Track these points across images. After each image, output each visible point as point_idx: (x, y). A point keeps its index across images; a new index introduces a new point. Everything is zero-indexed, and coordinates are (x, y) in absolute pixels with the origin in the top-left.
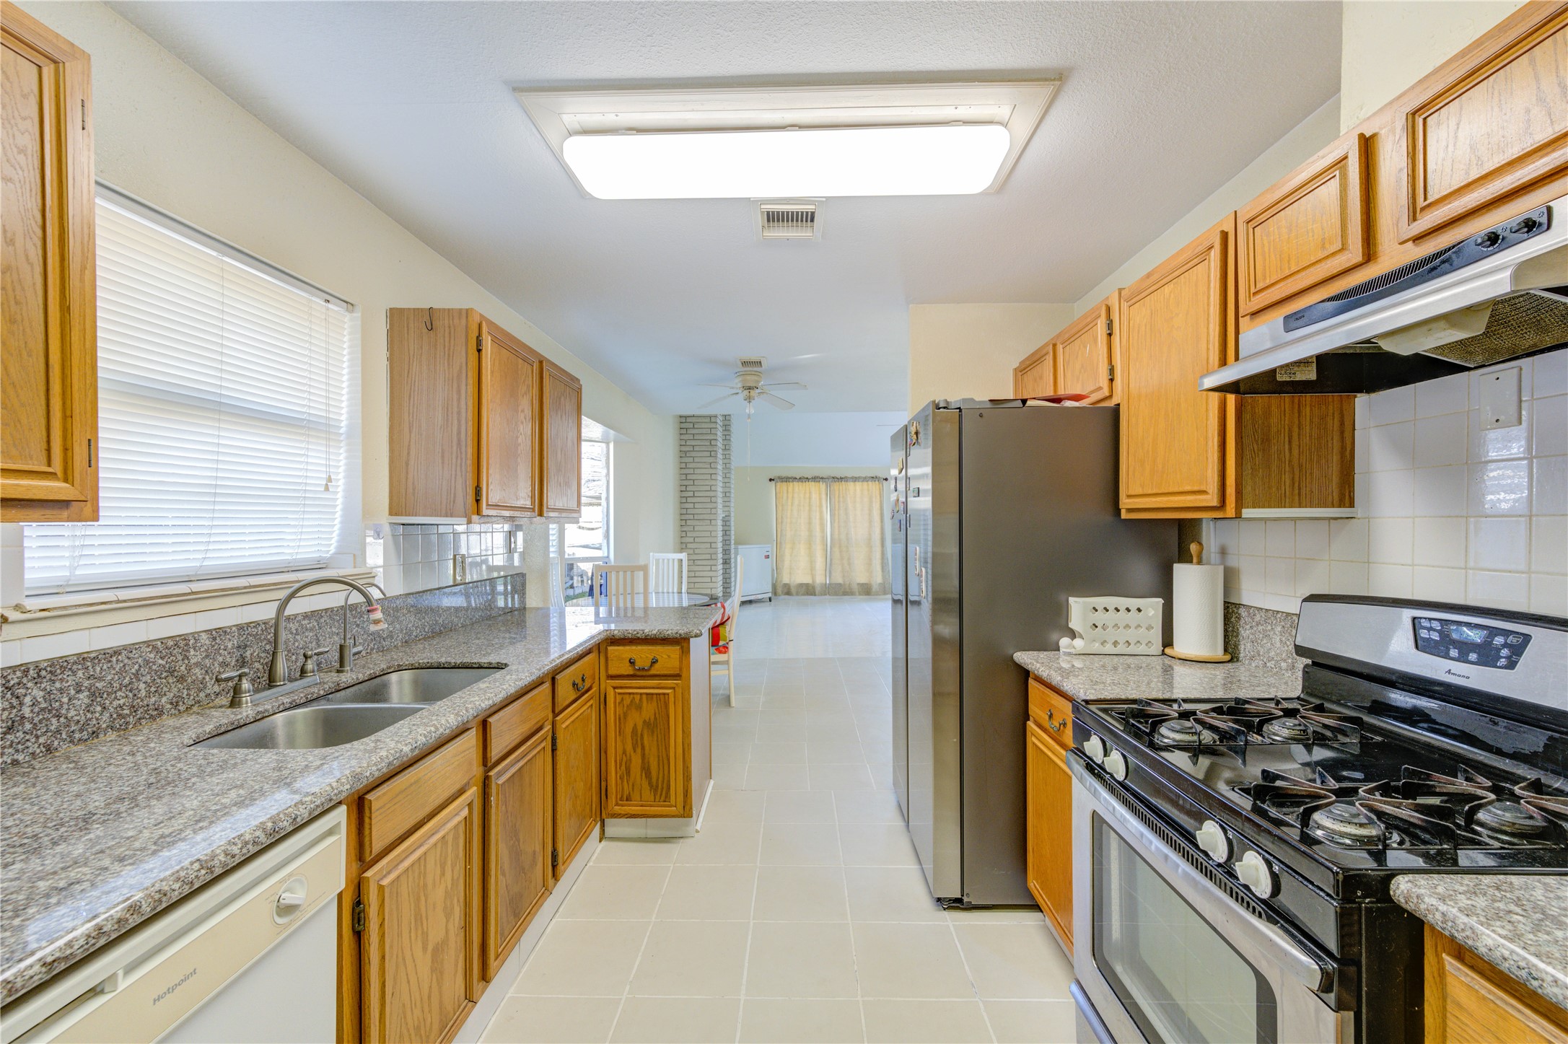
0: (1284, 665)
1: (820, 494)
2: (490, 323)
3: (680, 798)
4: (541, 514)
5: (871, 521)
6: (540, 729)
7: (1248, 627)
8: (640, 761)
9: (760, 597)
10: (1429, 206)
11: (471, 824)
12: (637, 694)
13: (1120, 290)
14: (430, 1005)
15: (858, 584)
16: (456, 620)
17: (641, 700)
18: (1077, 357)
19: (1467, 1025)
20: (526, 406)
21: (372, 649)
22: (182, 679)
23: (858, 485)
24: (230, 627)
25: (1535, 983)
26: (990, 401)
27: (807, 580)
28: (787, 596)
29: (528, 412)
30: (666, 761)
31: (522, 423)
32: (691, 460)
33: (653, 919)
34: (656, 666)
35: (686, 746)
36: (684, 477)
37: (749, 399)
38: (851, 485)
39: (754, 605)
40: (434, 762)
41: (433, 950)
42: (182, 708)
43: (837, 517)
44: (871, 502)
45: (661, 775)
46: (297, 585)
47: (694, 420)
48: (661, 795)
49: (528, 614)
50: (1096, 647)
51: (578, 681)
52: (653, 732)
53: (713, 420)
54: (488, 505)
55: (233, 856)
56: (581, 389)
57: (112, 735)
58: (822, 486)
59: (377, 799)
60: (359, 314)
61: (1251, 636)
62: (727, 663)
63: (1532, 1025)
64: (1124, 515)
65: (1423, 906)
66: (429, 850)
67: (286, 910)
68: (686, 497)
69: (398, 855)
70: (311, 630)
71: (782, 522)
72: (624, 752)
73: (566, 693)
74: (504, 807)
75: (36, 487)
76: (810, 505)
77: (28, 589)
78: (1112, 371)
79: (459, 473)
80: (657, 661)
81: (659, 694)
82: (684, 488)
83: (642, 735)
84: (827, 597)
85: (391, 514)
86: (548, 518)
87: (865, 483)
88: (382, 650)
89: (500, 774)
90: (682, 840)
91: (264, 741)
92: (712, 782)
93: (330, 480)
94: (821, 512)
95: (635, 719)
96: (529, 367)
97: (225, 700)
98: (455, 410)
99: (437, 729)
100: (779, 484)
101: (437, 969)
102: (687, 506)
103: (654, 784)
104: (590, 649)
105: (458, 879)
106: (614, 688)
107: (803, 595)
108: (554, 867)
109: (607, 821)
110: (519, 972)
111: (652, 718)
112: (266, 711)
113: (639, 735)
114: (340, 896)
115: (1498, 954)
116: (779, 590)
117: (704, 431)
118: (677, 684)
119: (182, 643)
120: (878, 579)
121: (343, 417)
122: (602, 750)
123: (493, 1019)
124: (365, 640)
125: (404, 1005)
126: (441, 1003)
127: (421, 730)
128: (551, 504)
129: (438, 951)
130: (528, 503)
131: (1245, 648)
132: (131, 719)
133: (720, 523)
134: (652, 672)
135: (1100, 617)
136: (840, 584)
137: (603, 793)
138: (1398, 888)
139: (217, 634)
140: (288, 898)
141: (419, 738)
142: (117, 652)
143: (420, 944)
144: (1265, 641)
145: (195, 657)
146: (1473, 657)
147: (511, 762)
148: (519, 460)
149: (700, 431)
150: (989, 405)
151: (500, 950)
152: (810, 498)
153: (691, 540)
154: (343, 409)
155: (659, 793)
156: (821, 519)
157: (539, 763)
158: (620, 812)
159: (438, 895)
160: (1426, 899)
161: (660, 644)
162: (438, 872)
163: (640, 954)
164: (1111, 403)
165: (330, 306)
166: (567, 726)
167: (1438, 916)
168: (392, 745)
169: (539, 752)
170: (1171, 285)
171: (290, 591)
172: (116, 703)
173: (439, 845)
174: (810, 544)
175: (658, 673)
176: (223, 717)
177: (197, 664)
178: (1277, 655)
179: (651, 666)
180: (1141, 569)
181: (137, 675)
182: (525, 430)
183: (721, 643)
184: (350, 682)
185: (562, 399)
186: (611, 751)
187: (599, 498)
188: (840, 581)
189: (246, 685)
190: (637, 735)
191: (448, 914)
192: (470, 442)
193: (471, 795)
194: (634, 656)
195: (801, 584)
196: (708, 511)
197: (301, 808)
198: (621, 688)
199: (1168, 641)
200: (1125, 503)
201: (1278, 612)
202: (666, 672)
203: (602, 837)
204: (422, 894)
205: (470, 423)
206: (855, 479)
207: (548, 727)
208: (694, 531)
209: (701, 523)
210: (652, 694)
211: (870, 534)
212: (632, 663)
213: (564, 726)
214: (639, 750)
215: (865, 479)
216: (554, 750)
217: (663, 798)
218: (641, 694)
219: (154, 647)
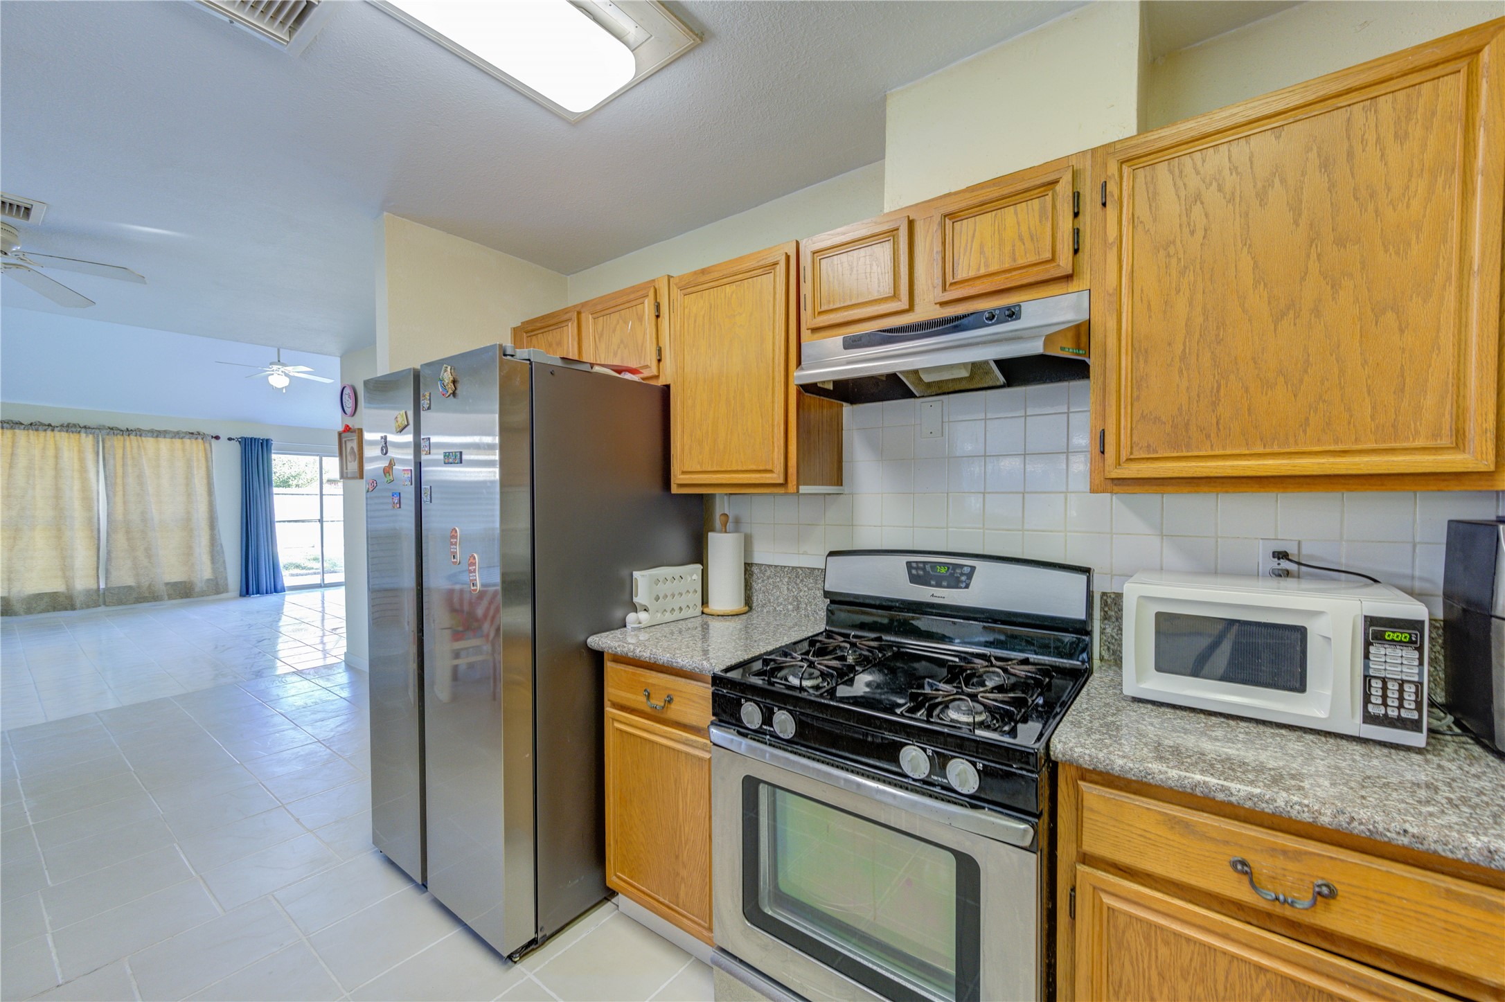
0: (790, 607)
1: (80, 451)
5: (189, 495)
7: (760, 581)
10: (955, 283)
13: (669, 277)
15: (167, 584)
18: (614, 331)
19: (1097, 821)
23: (164, 444)
25: (1149, 777)
26: (563, 358)
27: (57, 586)
38: (149, 442)
43: (119, 488)
44: (189, 467)
50: (659, 618)
58: (87, 441)
61: (763, 588)
63: (1137, 803)
64: (675, 490)
65: (1075, 755)
76: (57, 469)
78: (660, 351)
84: (102, 608)
87: (177, 442)
94: (84, 480)
107: (46, 610)
115: (1127, 768)
120: (204, 571)
131: (758, 598)
135: (663, 588)
136: (130, 587)
138: (1056, 748)
144: (775, 591)
146: (945, 583)
150: (560, 363)
152: (56, 455)
156: (85, 488)
160: (1076, 750)
164: (660, 382)
167: (1087, 758)
170: (734, 286)
174: (59, 530)
178: (785, 600)
180: (675, 539)
188: (130, 582)
195: (39, 594)
199: (705, 602)
200: (677, 477)
201: (785, 567)
206: (157, 434)
211: (188, 513)
215: (177, 435)
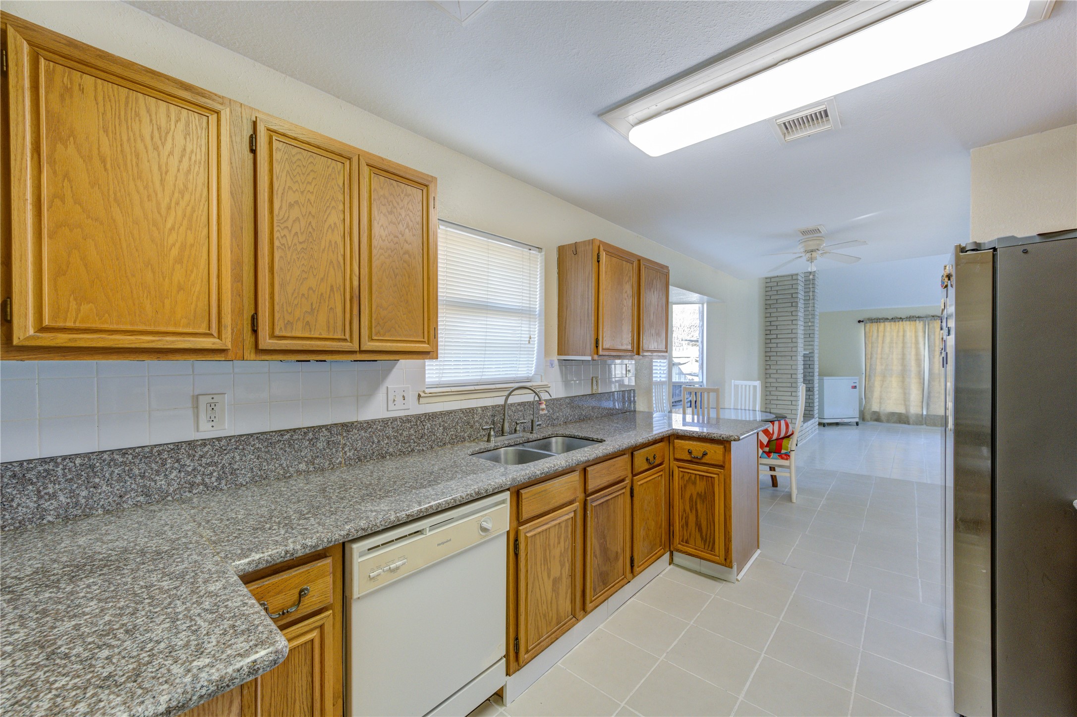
1: (916, 332)
2: (605, 244)
3: (722, 553)
4: (638, 354)
6: (623, 480)
8: (695, 519)
9: (846, 421)
11: (575, 522)
12: (693, 474)
14: (551, 607)
16: (592, 414)
17: (695, 478)
20: (628, 289)
21: (548, 424)
22: (472, 427)
24: (489, 406)
26: (1039, 235)
27: (900, 409)
28: (876, 423)
29: (630, 292)
30: (712, 524)
31: (626, 299)
32: (775, 310)
33: (692, 623)
34: (706, 457)
35: (728, 517)
36: (768, 324)
37: (811, 260)
39: (839, 427)
40: (555, 483)
41: (553, 580)
42: (472, 439)
45: (709, 533)
46: (512, 389)
47: (777, 279)
48: (709, 546)
49: (637, 415)
51: (651, 458)
52: (703, 502)
53: (794, 277)
54: (603, 349)
55: (463, 498)
56: (668, 273)
57: (449, 446)
58: (919, 325)
59: (525, 493)
60: (543, 253)
62: (789, 467)
66: (551, 527)
67: (484, 530)
68: (771, 339)
69: (535, 524)
70: (521, 411)
71: (871, 358)
72: (684, 510)
73: (640, 462)
74: (596, 519)
75: (420, 347)
76: (904, 343)
77: (428, 385)
79: (588, 332)
80: (707, 454)
81: (708, 477)
82: (768, 332)
83: (696, 502)
84: (924, 427)
85: (558, 355)
86: (643, 356)
88: (553, 425)
89: (593, 501)
90: (725, 582)
91: (496, 459)
92: (759, 551)
93: (530, 338)
94: (917, 349)
95: (691, 490)
96: (631, 265)
97: (486, 439)
98: (587, 296)
99: (555, 466)
100: (868, 325)
101: (555, 589)
102: (771, 345)
103: (704, 537)
104: (662, 439)
105: (568, 548)
106: (679, 467)
107: (895, 423)
108: (632, 566)
109: (675, 553)
110: (607, 618)
111: (703, 492)
112: (498, 446)
113: (694, 502)
114: (508, 532)
116: (868, 417)
117: (786, 287)
118: (721, 472)
119: (472, 411)
121: (537, 306)
122: (670, 506)
123: (590, 635)
124: (545, 419)
125: (537, 600)
126: (558, 610)
127: (547, 465)
128: (646, 347)
129: (556, 582)
130: (629, 347)
132: (455, 441)
133: (800, 359)
134: (704, 461)
137: (670, 534)
139: (485, 409)
140: (485, 525)
141: (545, 468)
142: (451, 413)
143: (546, 574)
145: (477, 418)
147: (600, 495)
148: (623, 322)
149: (783, 287)
150: (1038, 240)
151: (593, 599)
152: (904, 336)
153: (775, 371)
154: (537, 304)
155: (707, 544)
156: (918, 354)
157: (620, 500)
158: (682, 549)
159: (556, 552)
161: (709, 443)
162: (556, 541)
163: (678, 639)
165: (531, 251)
166: (642, 484)
168: (533, 469)
169: (620, 494)
171: (509, 392)
172: (451, 433)
173: (557, 527)
174: (903, 377)
175: (708, 462)
176: (483, 445)
177: (477, 421)
179: (703, 457)
181: (457, 422)
182: (628, 303)
183: (783, 451)
184: (534, 439)
185: (654, 281)
186: (676, 508)
187: (697, 341)
189: (492, 433)
190: (692, 501)
191: (562, 565)
192: (593, 314)
193: (575, 506)
194: (691, 448)
195: (893, 413)
196: (790, 349)
197: (490, 486)
198: (683, 468)
202: (713, 463)
203: (671, 562)
204: (547, 548)
205: (593, 304)
207: (628, 481)
208: (777, 364)
209: (783, 358)
210: (703, 476)
212: (690, 453)
213: (639, 483)
214: (694, 512)
216: (632, 496)
217: (710, 549)
218: (696, 474)
219: (463, 412)
